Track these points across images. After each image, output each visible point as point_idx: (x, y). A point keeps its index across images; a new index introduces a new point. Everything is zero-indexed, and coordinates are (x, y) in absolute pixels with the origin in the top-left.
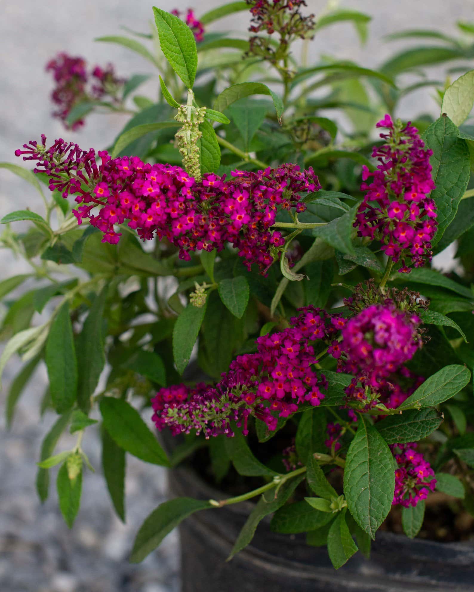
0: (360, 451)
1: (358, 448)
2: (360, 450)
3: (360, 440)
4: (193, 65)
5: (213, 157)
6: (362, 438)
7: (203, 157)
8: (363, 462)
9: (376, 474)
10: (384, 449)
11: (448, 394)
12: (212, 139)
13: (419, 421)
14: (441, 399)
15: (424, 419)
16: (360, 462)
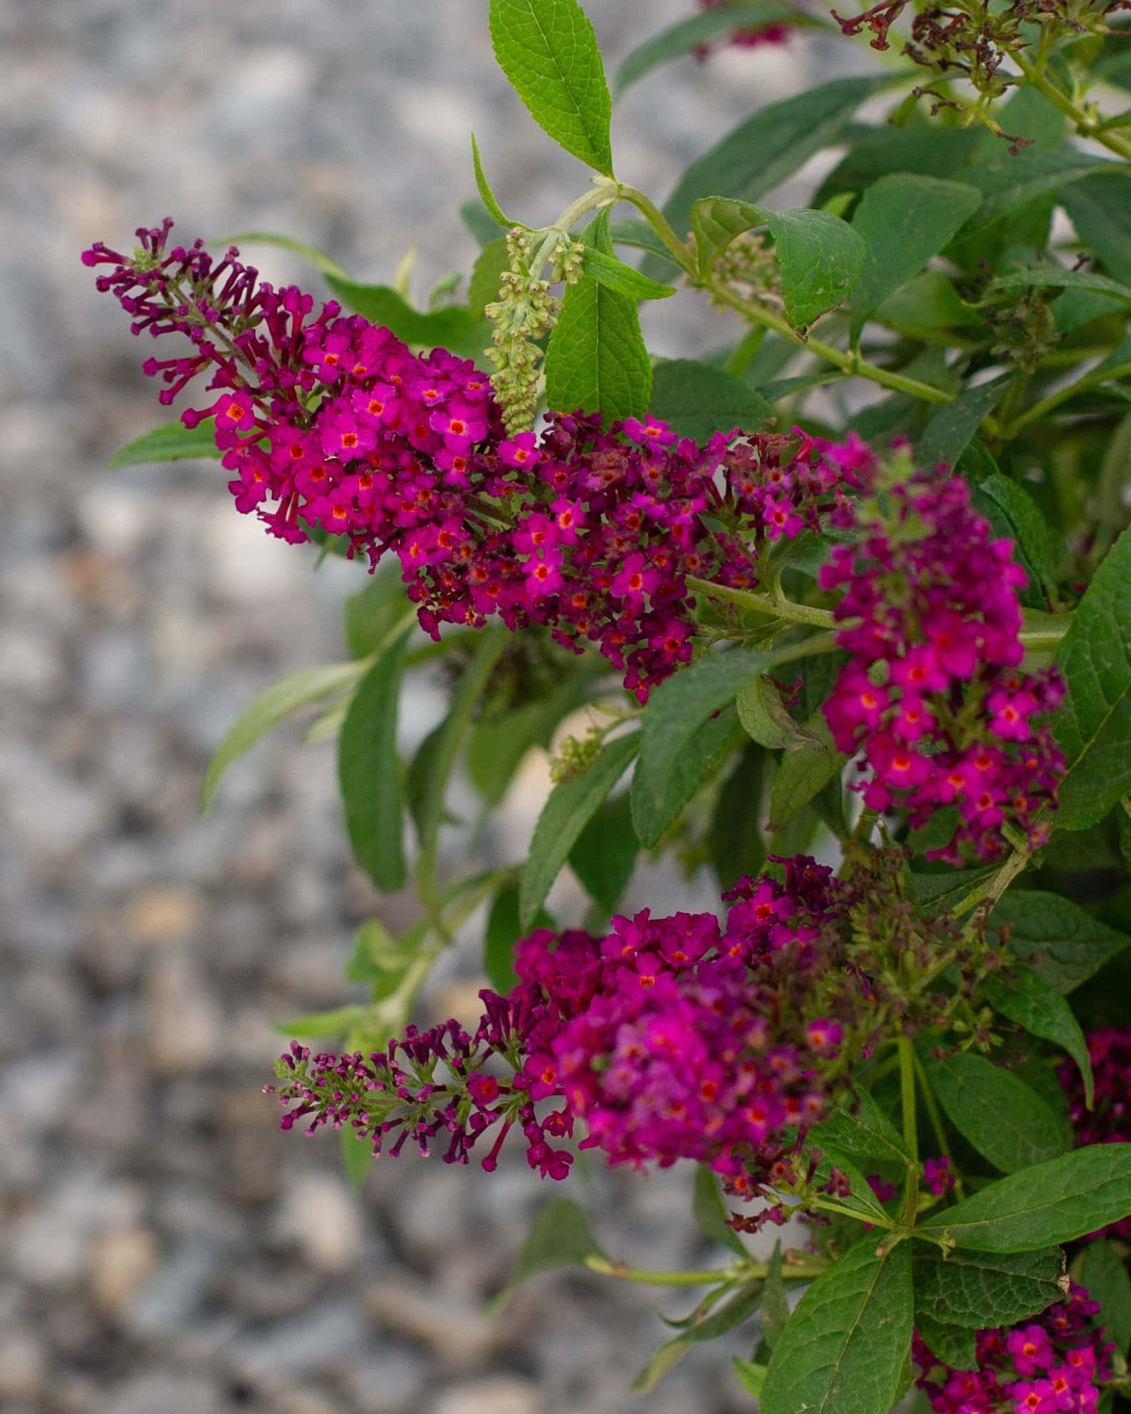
0: (841, 1300)
1: (837, 1289)
2: (840, 1295)
3: (856, 1268)
4: (597, 112)
5: (629, 376)
6: (863, 1264)
7: (603, 373)
8: (837, 1333)
9: (850, 1377)
10: (898, 1316)
11: (1055, 1232)
12: (628, 328)
13: (1011, 1273)
14: (1030, 1241)
15: (1025, 1274)
16: (827, 1331)
